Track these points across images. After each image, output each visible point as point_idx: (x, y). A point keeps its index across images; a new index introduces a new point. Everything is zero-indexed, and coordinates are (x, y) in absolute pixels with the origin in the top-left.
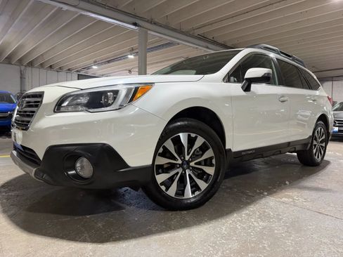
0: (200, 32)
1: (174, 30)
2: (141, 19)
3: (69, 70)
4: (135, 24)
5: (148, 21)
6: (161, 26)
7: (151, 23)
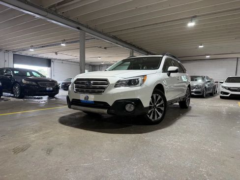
0: (114, 34)
1: (100, 32)
2: (82, 25)
3: (6, 51)
4: (78, 28)
5: (85, 27)
6: (92, 30)
7: (87, 28)
